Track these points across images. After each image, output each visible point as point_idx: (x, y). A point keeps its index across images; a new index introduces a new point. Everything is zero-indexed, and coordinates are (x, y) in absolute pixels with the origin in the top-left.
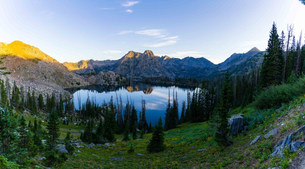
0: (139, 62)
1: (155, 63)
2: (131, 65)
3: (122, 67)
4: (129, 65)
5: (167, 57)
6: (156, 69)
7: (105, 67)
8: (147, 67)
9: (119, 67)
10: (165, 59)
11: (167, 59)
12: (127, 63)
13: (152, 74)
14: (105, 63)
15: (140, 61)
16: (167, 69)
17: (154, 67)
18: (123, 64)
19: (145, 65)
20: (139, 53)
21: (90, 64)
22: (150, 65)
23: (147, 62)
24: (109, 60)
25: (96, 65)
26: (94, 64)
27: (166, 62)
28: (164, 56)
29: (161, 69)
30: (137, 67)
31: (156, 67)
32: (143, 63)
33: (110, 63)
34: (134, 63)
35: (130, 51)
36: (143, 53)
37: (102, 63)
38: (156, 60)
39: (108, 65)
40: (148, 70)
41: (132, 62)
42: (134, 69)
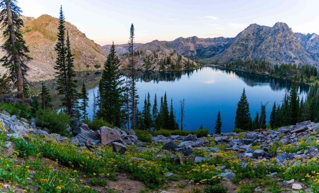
0: (263, 40)
1: (290, 42)
2: (251, 45)
3: (235, 47)
4: (248, 45)
5: (316, 35)
6: (290, 52)
7: (213, 48)
8: (276, 49)
9: (231, 47)
10: (313, 37)
11: (315, 38)
12: (244, 42)
13: (282, 60)
14: (215, 42)
15: (266, 38)
16: (311, 53)
17: (287, 49)
18: (237, 44)
19: (273, 45)
20: (267, 27)
21: (191, 42)
22: (281, 45)
23: (277, 40)
24: (222, 38)
25: (199, 45)
26: (198, 42)
27: (314, 43)
28: (311, 34)
29: (300, 53)
30: (260, 47)
31: (291, 49)
32: (270, 42)
33: (223, 42)
34: (256, 41)
35: (251, 24)
36: (271, 27)
37: (211, 41)
38: (293, 38)
39: (219, 45)
40: (278, 53)
41: (252, 40)
42: (254, 51)
